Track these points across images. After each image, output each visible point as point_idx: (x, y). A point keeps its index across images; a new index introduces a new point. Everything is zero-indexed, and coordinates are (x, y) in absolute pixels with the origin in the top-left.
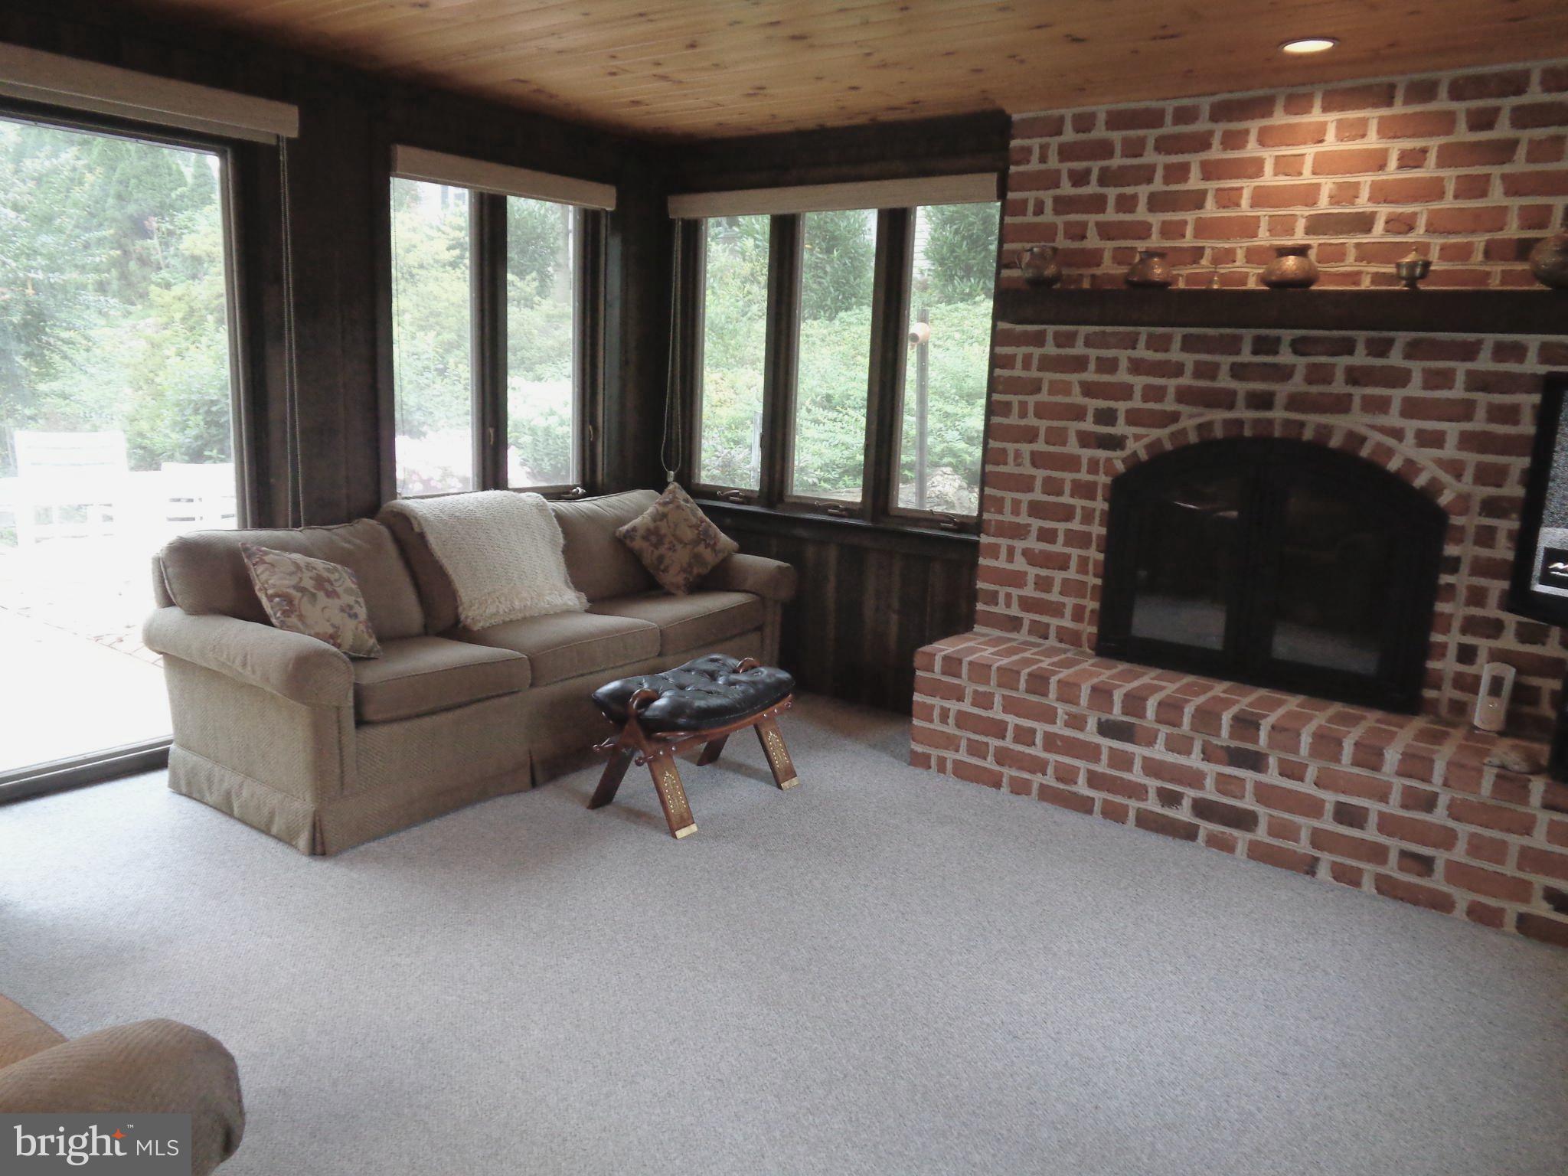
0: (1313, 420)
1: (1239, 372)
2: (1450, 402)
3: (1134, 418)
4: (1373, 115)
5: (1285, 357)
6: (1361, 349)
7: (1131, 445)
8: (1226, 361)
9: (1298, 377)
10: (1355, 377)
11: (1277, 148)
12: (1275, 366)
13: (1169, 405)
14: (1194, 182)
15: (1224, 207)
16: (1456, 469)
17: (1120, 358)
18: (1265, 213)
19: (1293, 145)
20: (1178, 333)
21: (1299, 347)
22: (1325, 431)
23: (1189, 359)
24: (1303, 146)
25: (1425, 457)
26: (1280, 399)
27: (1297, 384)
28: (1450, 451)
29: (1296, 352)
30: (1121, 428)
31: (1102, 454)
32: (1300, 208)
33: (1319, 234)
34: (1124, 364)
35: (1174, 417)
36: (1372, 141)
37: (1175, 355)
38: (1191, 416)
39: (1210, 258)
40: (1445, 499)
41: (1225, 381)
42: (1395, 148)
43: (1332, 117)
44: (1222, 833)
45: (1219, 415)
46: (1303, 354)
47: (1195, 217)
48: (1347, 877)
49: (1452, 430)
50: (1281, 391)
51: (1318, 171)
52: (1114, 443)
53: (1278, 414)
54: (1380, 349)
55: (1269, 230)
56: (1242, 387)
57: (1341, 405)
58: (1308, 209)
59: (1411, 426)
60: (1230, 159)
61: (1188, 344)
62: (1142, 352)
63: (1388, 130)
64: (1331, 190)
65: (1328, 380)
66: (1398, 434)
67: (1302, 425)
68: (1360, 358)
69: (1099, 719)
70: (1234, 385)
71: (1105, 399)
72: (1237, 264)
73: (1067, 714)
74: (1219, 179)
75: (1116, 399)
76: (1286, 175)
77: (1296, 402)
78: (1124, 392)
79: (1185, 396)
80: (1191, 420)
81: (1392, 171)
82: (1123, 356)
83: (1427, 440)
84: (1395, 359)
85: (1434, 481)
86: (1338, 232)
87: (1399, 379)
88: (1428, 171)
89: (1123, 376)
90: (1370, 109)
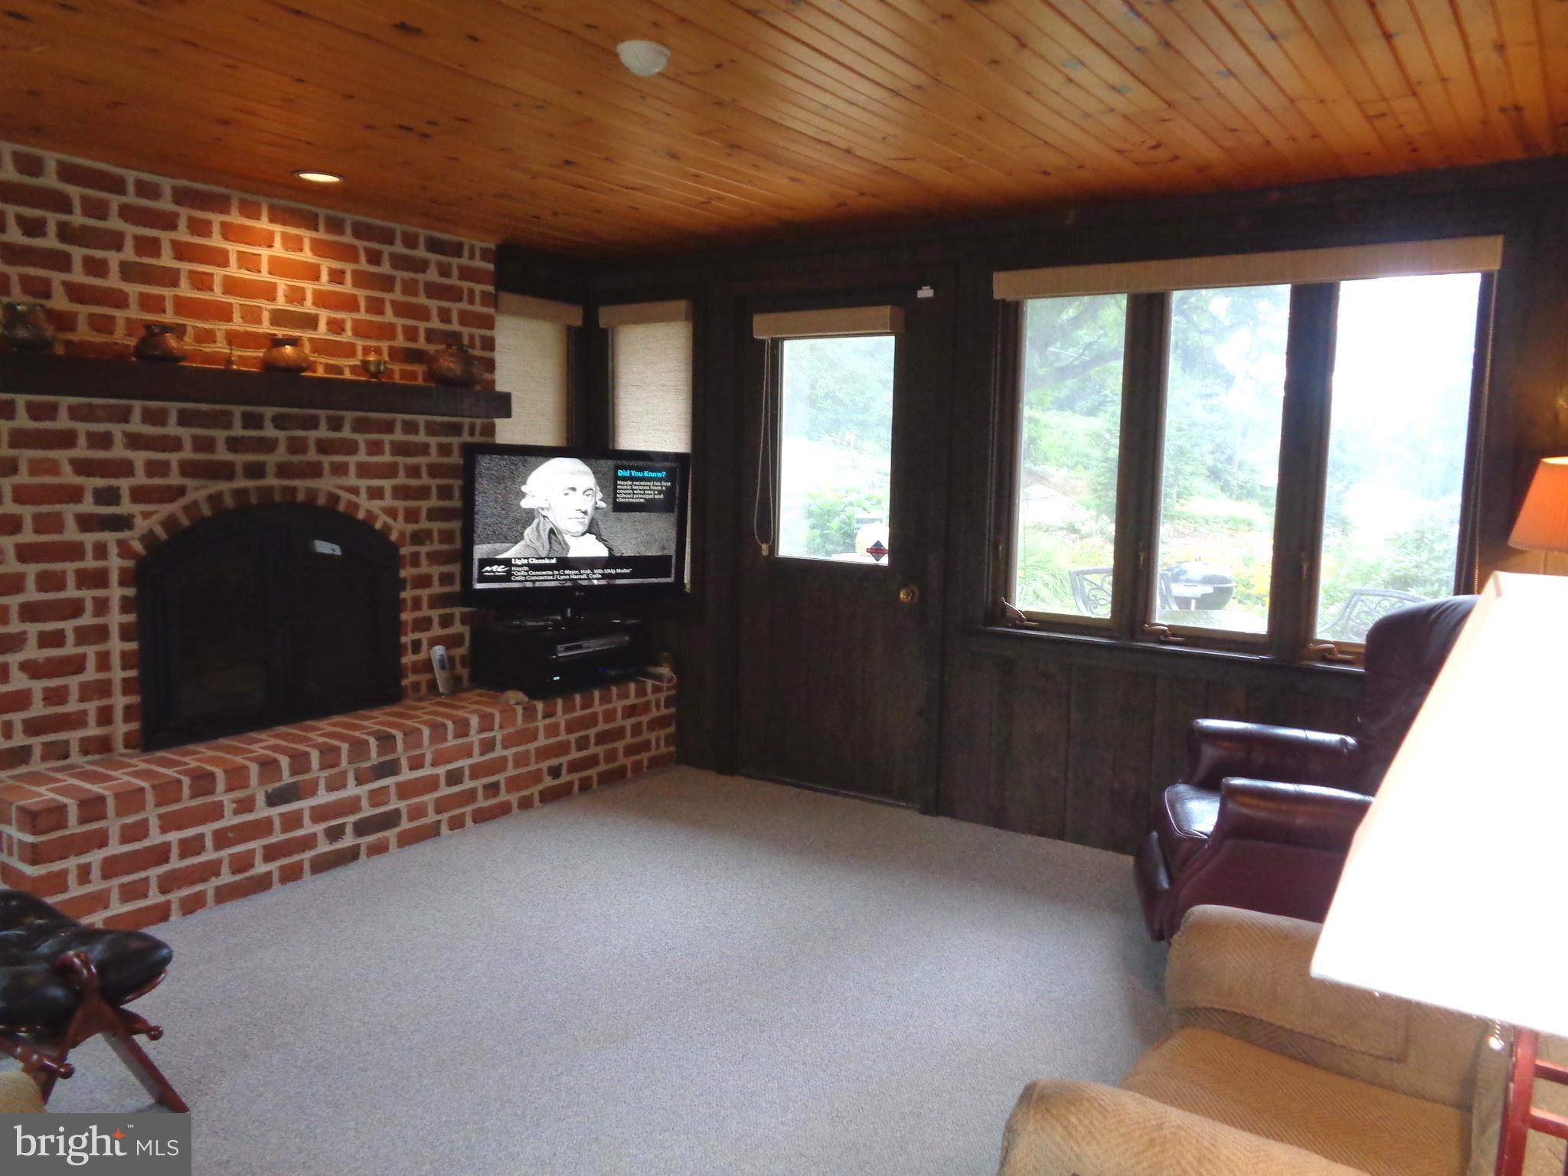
0: (302, 484)
1: (234, 444)
2: (384, 464)
3: (140, 495)
4: (307, 235)
5: (269, 432)
6: (323, 425)
7: (141, 525)
8: (220, 435)
9: (282, 449)
10: (324, 447)
11: (238, 245)
12: (261, 440)
13: (175, 479)
14: (166, 260)
15: (198, 289)
16: (392, 513)
17: (114, 432)
18: (236, 301)
19: (250, 244)
20: (173, 408)
21: (280, 422)
22: (312, 494)
23: (186, 434)
24: (257, 248)
25: (375, 505)
26: (271, 469)
27: (281, 455)
28: (388, 501)
29: (277, 427)
30: (126, 507)
31: (109, 537)
32: (264, 301)
33: (281, 326)
34: (118, 439)
35: (181, 491)
36: (307, 256)
37: (172, 429)
38: (197, 489)
39: (193, 336)
40: (394, 536)
41: (222, 455)
42: (326, 266)
43: (278, 229)
44: (379, 839)
45: (224, 486)
46: (283, 428)
47: (172, 293)
48: (457, 824)
49: (387, 484)
50: (271, 460)
51: (273, 272)
52: (122, 523)
53: (271, 481)
54: (336, 424)
55: (242, 318)
56: (239, 459)
57: (315, 471)
58: (269, 303)
59: (363, 484)
60: (198, 244)
61: (185, 419)
62: (136, 426)
63: (318, 248)
64: (284, 290)
65: (304, 450)
66: (355, 491)
67: (294, 489)
68: (323, 432)
69: (266, 792)
70: (230, 457)
71: (103, 476)
72: (218, 345)
73: (234, 802)
74: (190, 261)
75: (116, 476)
76: (248, 270)
77: (283, 470)
78: (125, 468)
79: (189, 469)
80: (199, 491)
81: (324, 283)
82: (117, 430)
83: (376, 494)
84: (346, 433)
85: (385, 524)
86: (296, 327)
87: (351, 448)
88: (347, 288)
89: (119, 451)
90: (303, 230)
